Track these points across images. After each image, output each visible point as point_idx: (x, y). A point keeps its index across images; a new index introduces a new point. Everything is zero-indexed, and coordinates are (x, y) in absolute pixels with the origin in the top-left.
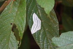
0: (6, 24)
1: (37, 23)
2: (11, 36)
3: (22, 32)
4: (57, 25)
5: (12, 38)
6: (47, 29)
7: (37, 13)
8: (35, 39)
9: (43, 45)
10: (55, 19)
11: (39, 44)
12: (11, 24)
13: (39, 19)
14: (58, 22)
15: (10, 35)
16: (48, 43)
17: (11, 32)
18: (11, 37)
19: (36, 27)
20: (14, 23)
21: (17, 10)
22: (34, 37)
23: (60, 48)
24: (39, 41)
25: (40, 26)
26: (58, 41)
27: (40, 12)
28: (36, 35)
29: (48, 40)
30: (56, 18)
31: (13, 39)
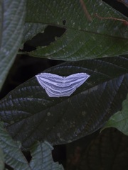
0: (63, 9)
1: (64, 85)
2: (35, 24)
3: (47, 54)
4: (61, 139)
5: (31, 29)
6: (49, 114)
7: (89, 84)
8: (22, 85)
9: (9, 108)
10: (78, 131)
11: (10, 97)
12: (64, 22)
13: (75, 89)
14: (70, 141)
15: (37, 22)
16: (13, 122)
17: (43, 23)
18: (32, 26)
19: (55, 84)
20: (68, 30)
21: (98, 31)
22: (27, 83)
23: (27, 166)
24: (19, 97)
25: (58, 96)
26: (42, 159)
27: (91, 90)
28: (33, 87)
29: (21, 120)
30: (80, 134)
31: (28, 32)
